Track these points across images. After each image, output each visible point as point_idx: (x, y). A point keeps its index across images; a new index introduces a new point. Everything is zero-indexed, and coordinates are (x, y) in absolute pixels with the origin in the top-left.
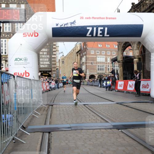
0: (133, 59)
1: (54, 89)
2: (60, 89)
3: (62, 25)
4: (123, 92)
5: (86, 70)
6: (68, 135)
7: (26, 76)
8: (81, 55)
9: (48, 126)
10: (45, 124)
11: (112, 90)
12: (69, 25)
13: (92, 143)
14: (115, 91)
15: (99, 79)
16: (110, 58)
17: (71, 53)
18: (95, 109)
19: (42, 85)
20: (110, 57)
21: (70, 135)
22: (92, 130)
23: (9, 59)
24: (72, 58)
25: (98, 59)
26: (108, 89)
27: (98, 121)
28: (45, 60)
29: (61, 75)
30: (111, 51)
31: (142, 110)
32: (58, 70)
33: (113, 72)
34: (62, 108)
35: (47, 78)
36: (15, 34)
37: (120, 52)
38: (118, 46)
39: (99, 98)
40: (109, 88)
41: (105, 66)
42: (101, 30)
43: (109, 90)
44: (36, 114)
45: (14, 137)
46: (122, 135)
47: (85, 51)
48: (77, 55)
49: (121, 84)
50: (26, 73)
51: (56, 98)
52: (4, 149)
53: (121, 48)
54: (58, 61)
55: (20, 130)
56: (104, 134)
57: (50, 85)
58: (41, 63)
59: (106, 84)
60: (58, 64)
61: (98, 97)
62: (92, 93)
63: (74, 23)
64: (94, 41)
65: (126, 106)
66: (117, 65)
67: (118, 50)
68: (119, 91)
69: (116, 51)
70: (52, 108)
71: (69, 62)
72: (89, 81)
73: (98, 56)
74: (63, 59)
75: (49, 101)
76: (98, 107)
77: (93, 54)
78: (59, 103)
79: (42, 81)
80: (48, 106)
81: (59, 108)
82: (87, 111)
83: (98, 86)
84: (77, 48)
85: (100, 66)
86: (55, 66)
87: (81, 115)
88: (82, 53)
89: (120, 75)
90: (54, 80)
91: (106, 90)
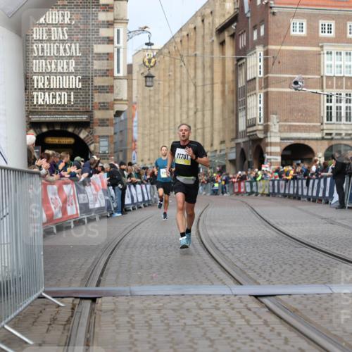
1: (103, 213)
2: (133, 217)
5: (267, 119)
8: (242, 42)
15: (332, 165)
17: (192, 34)
18: (313, 318)
24: (192, 60)
25: (326, 61)
28: (60, 69)
29: (139, 144)
32: (122, 117)
34: (142, 311)
44: (11, 341)
47: (262, 22)
48: (222, 44)
51: (114, 262)
54: (123, 72)
57: (81, 196)
58: (39, 82)
60: (122, 90)
61: (326, 257)
62: (297, 236)
70: (92, 311)
71: (178, 75)
72: (280, 176)
73: (326, 49)
74: (150, 61)
75: (79, 278)
76: (326, 309)
77: (302, 37)
78: (127, 289)
79: (43, 171)
80: (71, 299)
81: (127, 311)
82: (271, 331)
83: (327, 203)
84: (217, 8)
85: (339, 101)
86: (108, 97)
87: (239, 349)
88: (246, 31)
90: (103, 169)
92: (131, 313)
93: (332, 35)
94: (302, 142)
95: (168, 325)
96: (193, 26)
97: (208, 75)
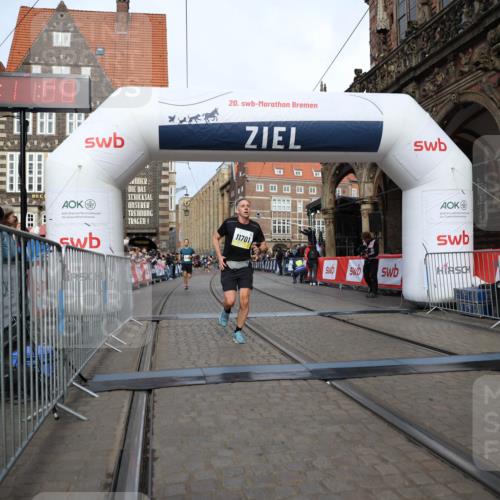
0: (359, 206)
1: (164, 278)
2: (178, 280)
3: (185, 119)
4: (337, 286)
6: (198, 396)
7: (91, 246)
8: (233, 195)
9: (146, 374)
10: (139, 370)
11: (308, 282)
12: (202, 121)
13: (258, 417)
14: (317, 284)
15: (276, 253)
16: (304, 202)
17: (208, 190)
18: (267, 329)
19: (133, 268)
20: (302, 200)
21: (202, 398)
23: (47, 204)
24: (208, 203)
25: (273, 204)
27: (272, 360)
28: (142, 207)
30: (306, 186)
31: (382, 330)
32: (173, 231)
34: (182, 326)
36: (65, 142)
37: (328, 189)
38: (322, 174)
39: (277, 301)
40: (302, 276)
41: (290, 222)
42: (280, 134)
43: (301, 282)
45: (56, 405)
46: (333, 393)
47: (242, 185)
48: (223, 195)
49: (330, 267)
50: (91, 238)
52: (29, 437)
53: (330, 178)
54: (173, 209)
55: (72, 385)
56: (288, 391)
57: (153, 270)
58: (131, 213)
59: (294, 266)
60: (173, 217)
61: (272, 299)
62: (259, 288)
63: (214, 117)
64: (265, 160)
65: (344, 321)
66: (321, 220)
67: (323, 183)
68: (326, 284)
69: (317, 186)
70: (157, 327)
71: (201, 210)
73: (273, 198)
74: (187, 203)
77: (262, 192)
78: (175, 316)
79: (133, 258)
80: (146, 322)
81: (175, 327)
83: (274, 272)
84: (220, 178)
85: (279, 223)
86: (166, 221)
88: (234, 188)
89: (327, 245)
91: (295, 282)
93: (276, 191)
96: (208, 187)
97: (216, 210)
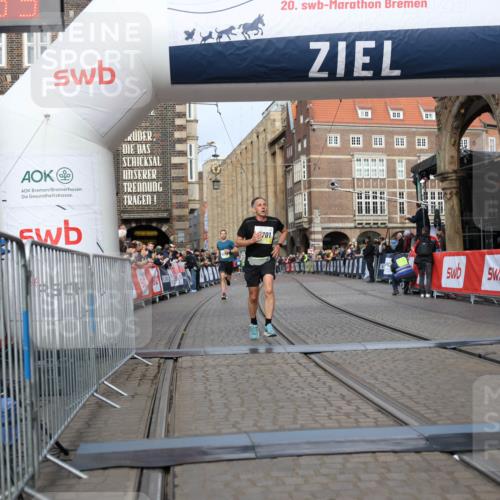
1: (182, 290)
2: (206, 292)
3: (211, 33)
4: (466, 299)
5: (310, 213)
6: (243, 477)
7: (68, 242)
8: (290, 153)
9: (159, 442)
10: (148, 437)
11: (418, 293)
12: (238, 36)
14: (432, 296)
15: (363, 247)
16: (408, 162)
17: (249, 147)
18: (349, 368)
19: (134, 276)
20: (405, 158)
21: (249, 480)
22: (339, 459)
24: (250, 167)
25: (356, 166)
26: (401, 289)
27: (362, 419)
28: (144, 177)
29: (209, 235)
30: (411, 135)
32: (196, 214)
33: (420, 218)
34: (214, 367)
35: (151, 246)
36: (23, 78)
37: (447, 139)
38: (437, 115)
39: (367, 324)
40: (407, 284)
41: (385, 196)
42: (366, 52)
43: (406, 293)
44: (109, 393)
45: (23, 490)
46: (465, 475)
47: (305, 137)
48: (274, 154)
49: (454, 267)
50: (68, 229)
51: (191, 328)
53: (450, 122)
54: (195, 178)
55: (46, 460)
56: (389, 471)
57: (164, 277)
58: (128, 187)
59: (394, 267)
60: (194, 193)
63: (257, 28)
64: (341, 96)
65: (480, 356)
66: (437, 191)
67: (439, 129)
68: (448, 295)
69: (429, 134)
70: (174, 368)
71: (239, 180)
72: (323, 258)
73: (356, 157)
74: (216, 169)
75: (164, 342)
76: (362, 362)
77: (337, 148)
78: (202, 350)
79: (133, 258)
80: (157, 359)
81: (203, 368)
82: (318, 381)
83: (360, 278)
84: (269, 126)
85: (367, 197)
86: (183, 199)
87: (292, 395)
88: (292, 144)
89: (449, 231)
90: (181, 255)
91: (395, 294)
92: (206, 369)
93: (361, 146)
94: (339, 230)
95: (235, 377)
96: (249, 141)
97: (263, 179)
